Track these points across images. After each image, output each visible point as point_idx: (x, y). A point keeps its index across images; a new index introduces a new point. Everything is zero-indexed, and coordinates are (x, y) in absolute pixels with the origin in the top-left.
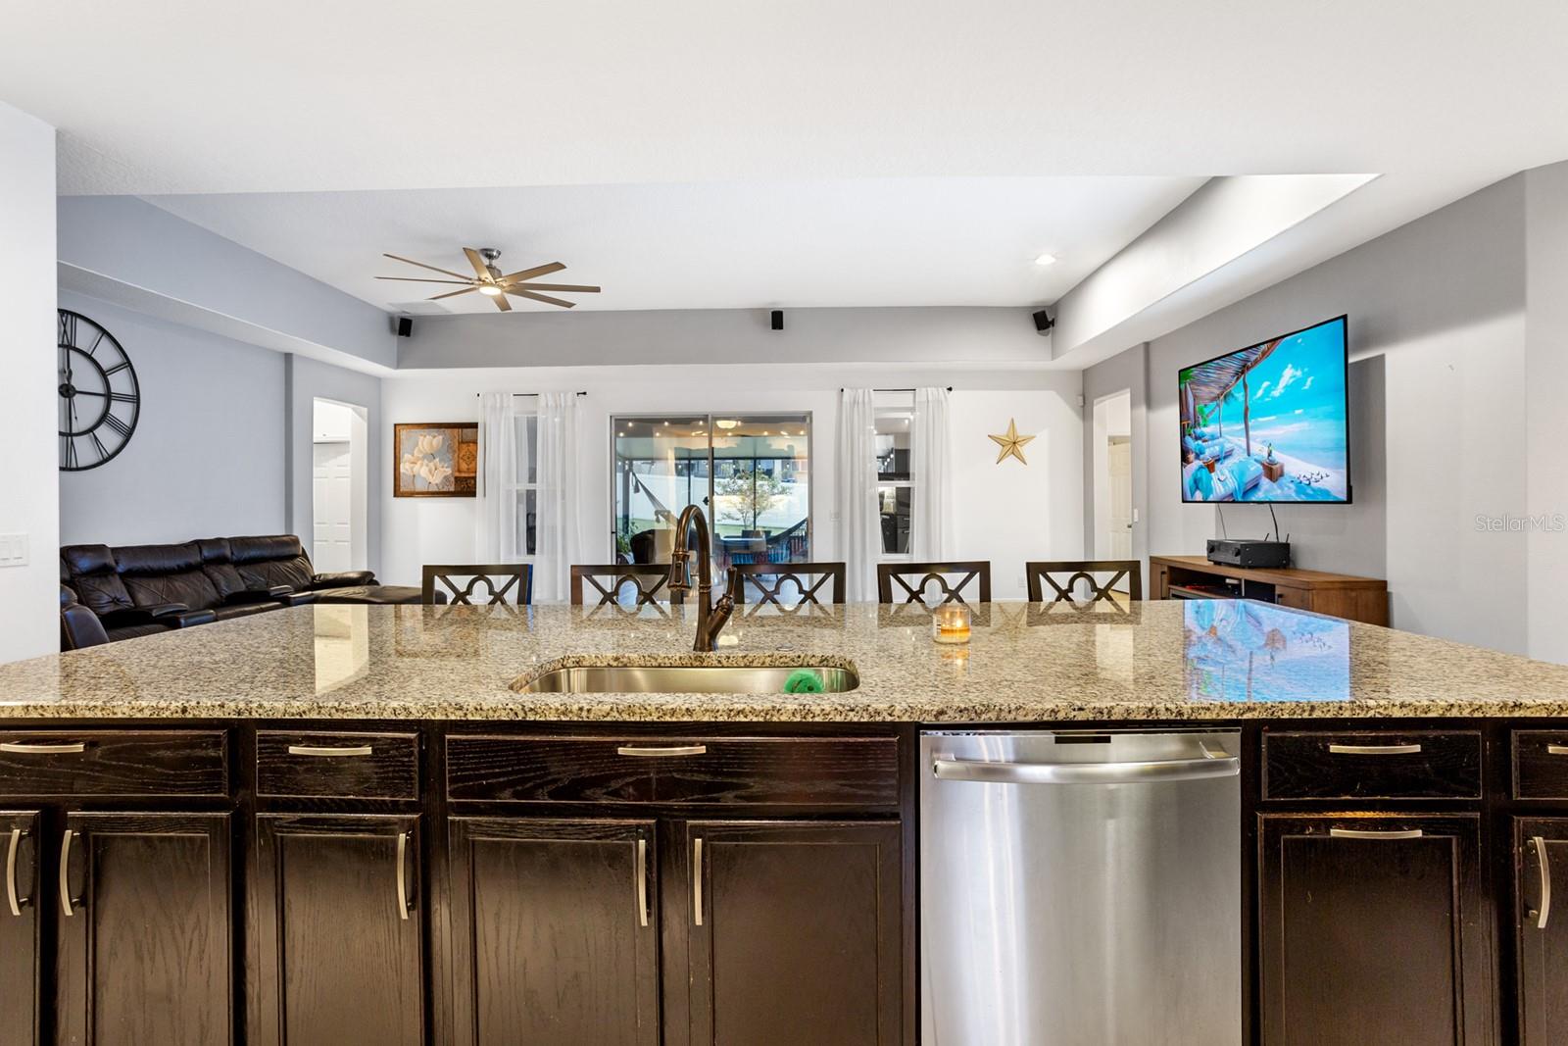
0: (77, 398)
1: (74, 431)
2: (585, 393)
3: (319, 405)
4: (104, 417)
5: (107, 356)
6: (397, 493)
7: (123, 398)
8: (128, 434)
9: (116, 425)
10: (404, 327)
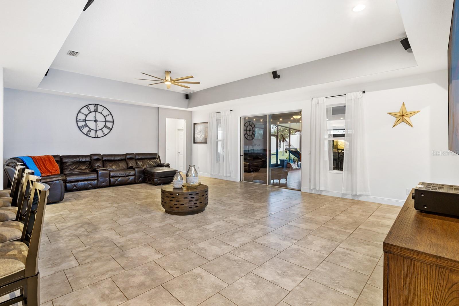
0: (98, 122)
1: (97, 129)
2: (232, 110)
3: (168, 120)
4: (105, 126)
5: (105, 112)
6: (195, 143)
7: (109, 122)
8: (111, 129)
9: (108, 128)
10: (187, 97)
